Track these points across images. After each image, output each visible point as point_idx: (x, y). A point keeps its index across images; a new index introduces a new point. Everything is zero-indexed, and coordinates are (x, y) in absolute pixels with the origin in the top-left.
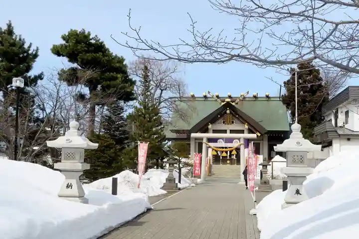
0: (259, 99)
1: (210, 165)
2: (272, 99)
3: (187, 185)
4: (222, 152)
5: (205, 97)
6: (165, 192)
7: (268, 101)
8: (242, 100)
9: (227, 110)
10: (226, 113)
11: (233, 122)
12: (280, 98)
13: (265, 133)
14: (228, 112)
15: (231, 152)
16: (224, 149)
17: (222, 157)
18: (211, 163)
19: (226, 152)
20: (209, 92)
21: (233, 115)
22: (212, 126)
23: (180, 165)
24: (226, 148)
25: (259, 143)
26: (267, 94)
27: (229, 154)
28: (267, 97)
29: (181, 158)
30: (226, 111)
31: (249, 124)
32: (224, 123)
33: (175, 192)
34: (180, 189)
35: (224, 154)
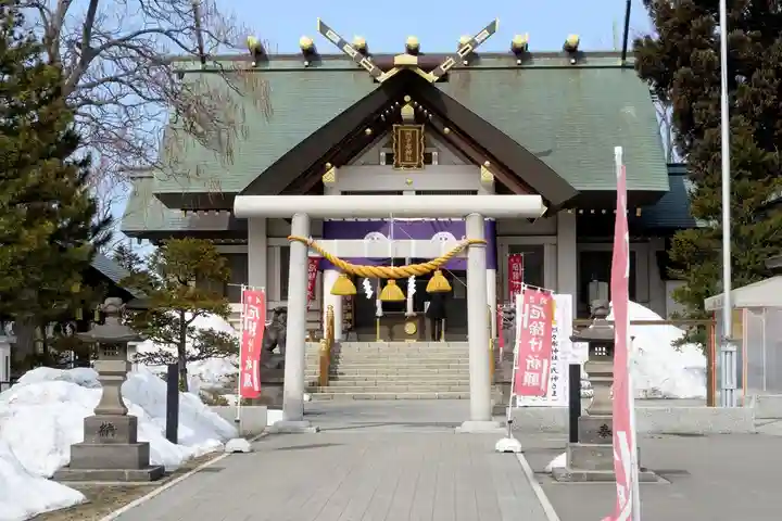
0: (537, 62)
1: (332, 345)
2: (591, 62)
3: (211, 444)
4: (384, 282)
5: (309, 53)
6: (70, 495)
7: (573, 67)
8: (467, 68)
9: (403, 103)
10: (398, 118)
11: (428, 159)
12: (624, 54)
13: (567, 205)
14: (407, 111)
15: (422, 280)
16: (392, 270)
17: (386, 305)
18: (337, 336)
19: (402, 283)
20: (324, 29)
21: (430, 127)
22: (338, 176)
23: (188, 346)
24: (400, 262)
25: (539, 249)
26: (572, 39)
27: (412, 290)
28: (571, 50)
29: (188, 316)
30: (398, 110)
31: (498, 165)
32: (389, 159)
33: (130, 492)
34: (159, 474)
35: (392, 293)
